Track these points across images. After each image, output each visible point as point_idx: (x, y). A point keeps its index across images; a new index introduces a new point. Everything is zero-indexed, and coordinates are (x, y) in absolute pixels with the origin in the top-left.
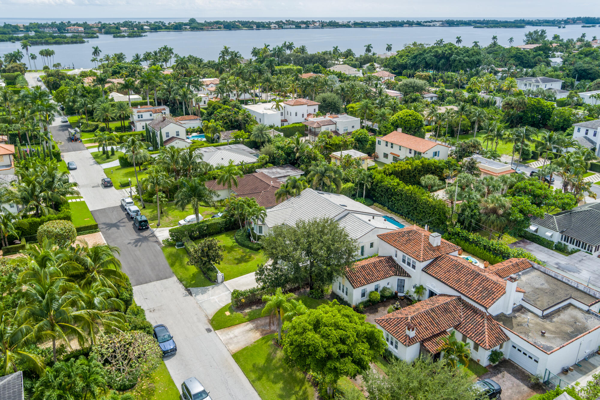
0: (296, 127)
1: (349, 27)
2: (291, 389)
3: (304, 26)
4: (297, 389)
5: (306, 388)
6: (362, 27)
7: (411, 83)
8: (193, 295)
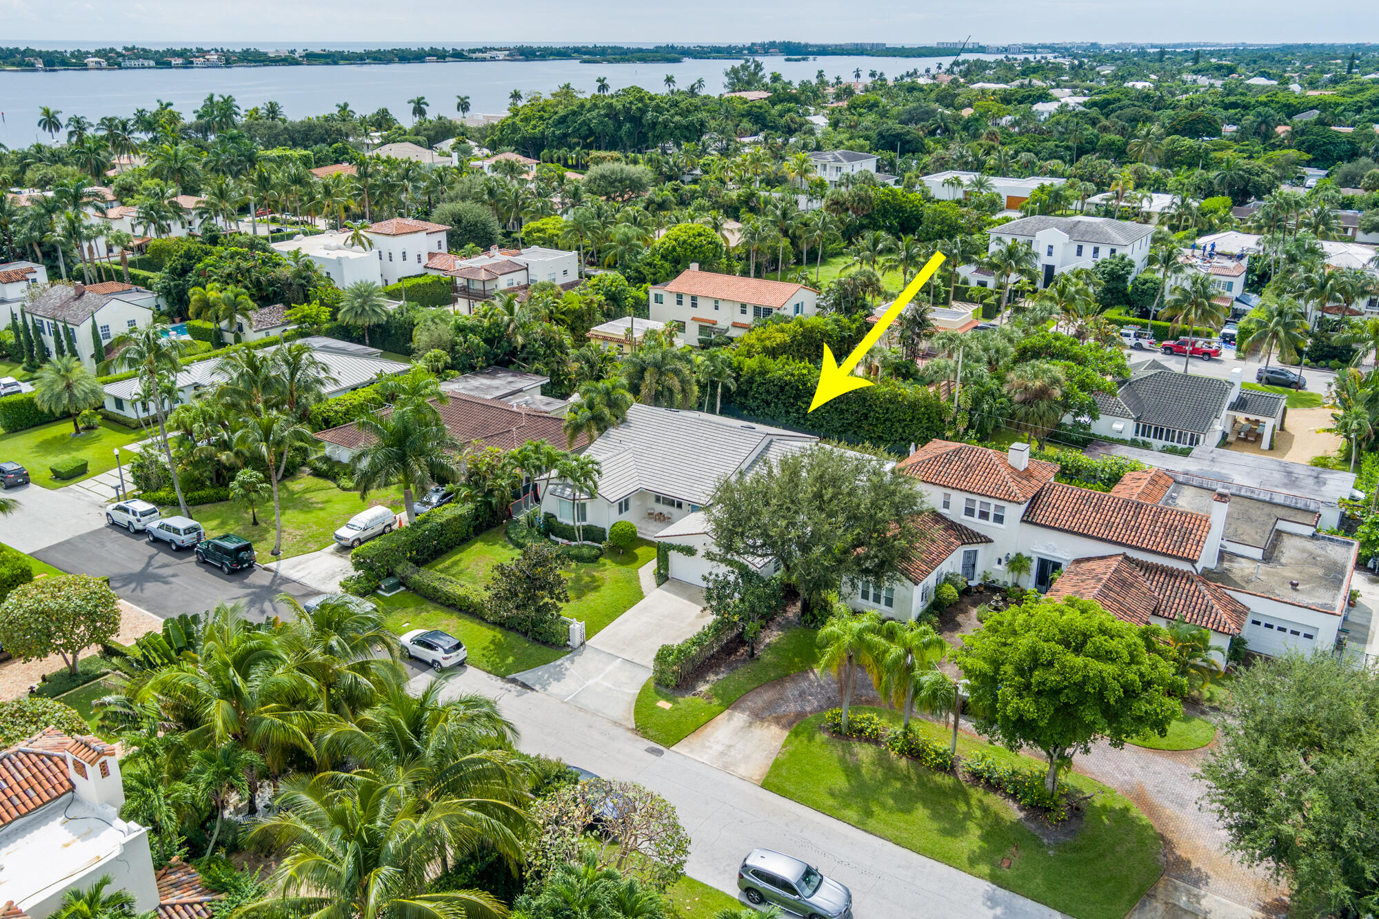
0: (419, 285)
1: (295, 62)
2: (952, 811)
3: (180, 61)
4: (962, 807)
5: (980, 801)
6: (328, 64)
7: (613, 173)
8: (537, 687)
